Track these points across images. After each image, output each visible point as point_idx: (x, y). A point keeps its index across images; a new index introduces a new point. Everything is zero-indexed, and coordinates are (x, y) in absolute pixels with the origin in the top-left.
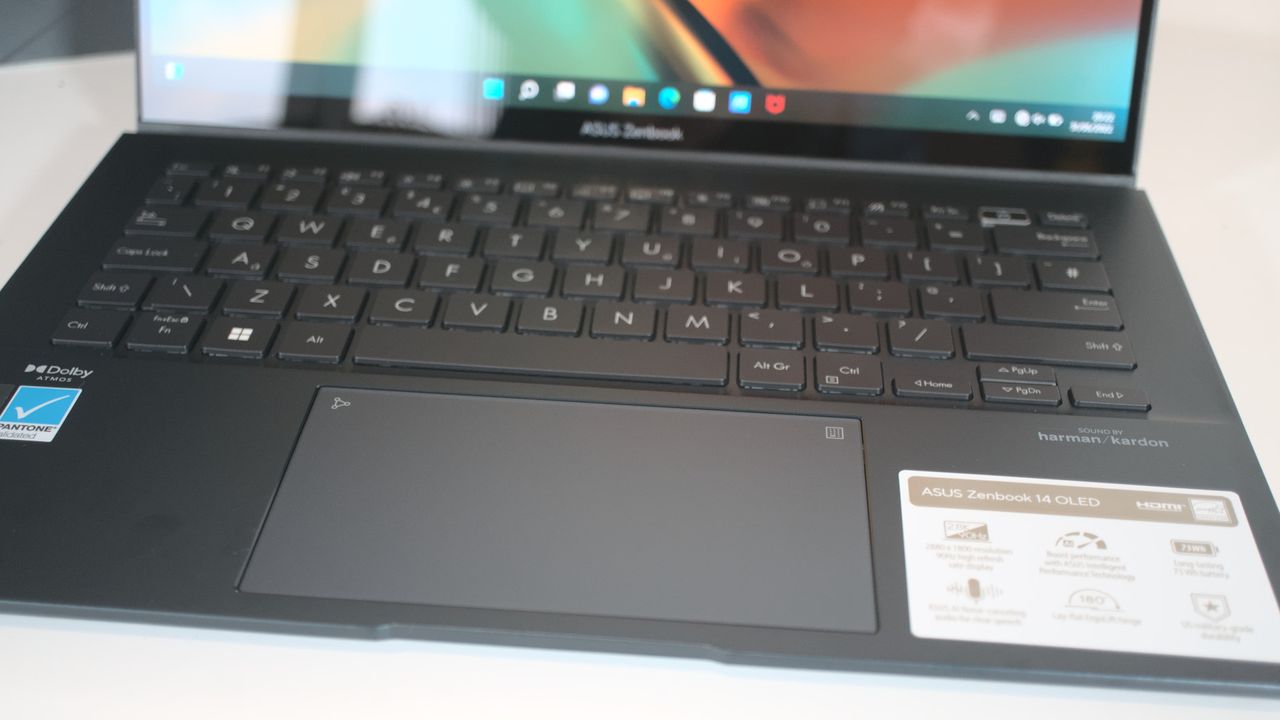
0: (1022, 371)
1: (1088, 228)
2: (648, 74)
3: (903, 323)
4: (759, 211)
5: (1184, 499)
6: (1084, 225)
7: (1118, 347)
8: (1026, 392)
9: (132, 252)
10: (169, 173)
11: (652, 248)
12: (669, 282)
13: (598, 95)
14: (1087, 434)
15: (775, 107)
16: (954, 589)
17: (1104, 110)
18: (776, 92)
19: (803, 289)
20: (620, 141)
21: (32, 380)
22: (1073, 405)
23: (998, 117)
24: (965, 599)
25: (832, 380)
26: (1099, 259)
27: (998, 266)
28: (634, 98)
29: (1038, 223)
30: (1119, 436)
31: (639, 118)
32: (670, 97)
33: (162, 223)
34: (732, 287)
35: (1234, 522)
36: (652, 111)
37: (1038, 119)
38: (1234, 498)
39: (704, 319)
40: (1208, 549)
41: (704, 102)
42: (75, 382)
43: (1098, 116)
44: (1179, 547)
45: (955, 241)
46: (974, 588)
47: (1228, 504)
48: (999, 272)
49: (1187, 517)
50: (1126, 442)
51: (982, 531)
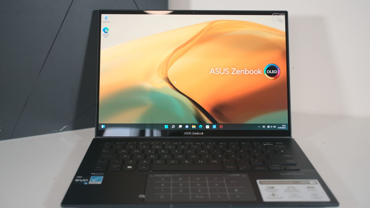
0: (276, 165)
1: (284, 144)
2: (196, 122)
3: (252, 160)
4: (221, 145)
5: (308, 181)
6: (283, 144)
7: (292, 161)
8: (277, 168)
9: (104, 156)
10: (105, 144)
11: (203, 151)
12: (207, 156)
13: (187, 127)
14: (289, 174)
15: (221, 127)
16: (270, 195)
17: (284, 124)
18: (221, 124)
19: (233, 156)
20: (192, 135)
21: (93, 175)
22: (286, 170)
23: (264, 127)
24: (272, 196)
25: (241, 168)
26: (287, 149)
27: (268, 151)
28: (194, 127)
29: (274, 144)
30: (294, 173)
31: (195, 131)
32: (201, 126)
33: (108, 152)
34: (219, 156)
35: (317, 183)
36: (197, 129)
37: (271, 127)
38: (317, 181)
39: (216, 161)
40: (313, 187)
41: (208, 127)
42: (101, 175)
43: (283, 126)
44: (308, 187)
45: (259, 148)
46: (273, 195)
47: (316, 182)
48: (269, 152)
49: (309, 183)
50: (296, 174)
51: (273, 187)
